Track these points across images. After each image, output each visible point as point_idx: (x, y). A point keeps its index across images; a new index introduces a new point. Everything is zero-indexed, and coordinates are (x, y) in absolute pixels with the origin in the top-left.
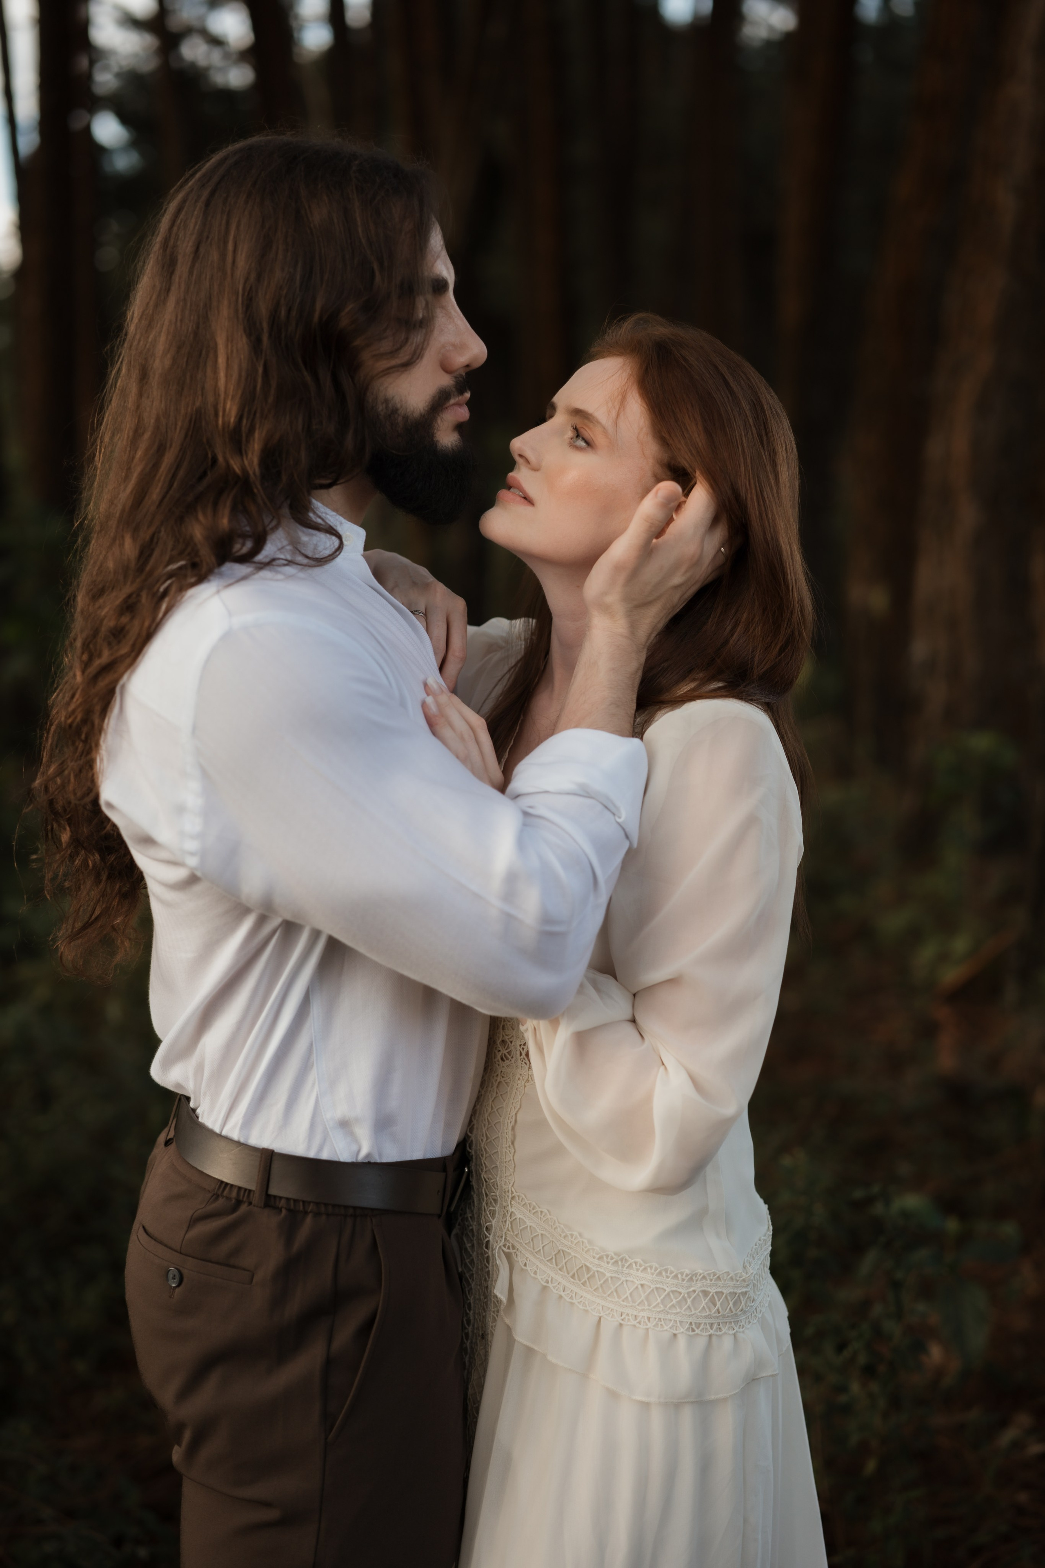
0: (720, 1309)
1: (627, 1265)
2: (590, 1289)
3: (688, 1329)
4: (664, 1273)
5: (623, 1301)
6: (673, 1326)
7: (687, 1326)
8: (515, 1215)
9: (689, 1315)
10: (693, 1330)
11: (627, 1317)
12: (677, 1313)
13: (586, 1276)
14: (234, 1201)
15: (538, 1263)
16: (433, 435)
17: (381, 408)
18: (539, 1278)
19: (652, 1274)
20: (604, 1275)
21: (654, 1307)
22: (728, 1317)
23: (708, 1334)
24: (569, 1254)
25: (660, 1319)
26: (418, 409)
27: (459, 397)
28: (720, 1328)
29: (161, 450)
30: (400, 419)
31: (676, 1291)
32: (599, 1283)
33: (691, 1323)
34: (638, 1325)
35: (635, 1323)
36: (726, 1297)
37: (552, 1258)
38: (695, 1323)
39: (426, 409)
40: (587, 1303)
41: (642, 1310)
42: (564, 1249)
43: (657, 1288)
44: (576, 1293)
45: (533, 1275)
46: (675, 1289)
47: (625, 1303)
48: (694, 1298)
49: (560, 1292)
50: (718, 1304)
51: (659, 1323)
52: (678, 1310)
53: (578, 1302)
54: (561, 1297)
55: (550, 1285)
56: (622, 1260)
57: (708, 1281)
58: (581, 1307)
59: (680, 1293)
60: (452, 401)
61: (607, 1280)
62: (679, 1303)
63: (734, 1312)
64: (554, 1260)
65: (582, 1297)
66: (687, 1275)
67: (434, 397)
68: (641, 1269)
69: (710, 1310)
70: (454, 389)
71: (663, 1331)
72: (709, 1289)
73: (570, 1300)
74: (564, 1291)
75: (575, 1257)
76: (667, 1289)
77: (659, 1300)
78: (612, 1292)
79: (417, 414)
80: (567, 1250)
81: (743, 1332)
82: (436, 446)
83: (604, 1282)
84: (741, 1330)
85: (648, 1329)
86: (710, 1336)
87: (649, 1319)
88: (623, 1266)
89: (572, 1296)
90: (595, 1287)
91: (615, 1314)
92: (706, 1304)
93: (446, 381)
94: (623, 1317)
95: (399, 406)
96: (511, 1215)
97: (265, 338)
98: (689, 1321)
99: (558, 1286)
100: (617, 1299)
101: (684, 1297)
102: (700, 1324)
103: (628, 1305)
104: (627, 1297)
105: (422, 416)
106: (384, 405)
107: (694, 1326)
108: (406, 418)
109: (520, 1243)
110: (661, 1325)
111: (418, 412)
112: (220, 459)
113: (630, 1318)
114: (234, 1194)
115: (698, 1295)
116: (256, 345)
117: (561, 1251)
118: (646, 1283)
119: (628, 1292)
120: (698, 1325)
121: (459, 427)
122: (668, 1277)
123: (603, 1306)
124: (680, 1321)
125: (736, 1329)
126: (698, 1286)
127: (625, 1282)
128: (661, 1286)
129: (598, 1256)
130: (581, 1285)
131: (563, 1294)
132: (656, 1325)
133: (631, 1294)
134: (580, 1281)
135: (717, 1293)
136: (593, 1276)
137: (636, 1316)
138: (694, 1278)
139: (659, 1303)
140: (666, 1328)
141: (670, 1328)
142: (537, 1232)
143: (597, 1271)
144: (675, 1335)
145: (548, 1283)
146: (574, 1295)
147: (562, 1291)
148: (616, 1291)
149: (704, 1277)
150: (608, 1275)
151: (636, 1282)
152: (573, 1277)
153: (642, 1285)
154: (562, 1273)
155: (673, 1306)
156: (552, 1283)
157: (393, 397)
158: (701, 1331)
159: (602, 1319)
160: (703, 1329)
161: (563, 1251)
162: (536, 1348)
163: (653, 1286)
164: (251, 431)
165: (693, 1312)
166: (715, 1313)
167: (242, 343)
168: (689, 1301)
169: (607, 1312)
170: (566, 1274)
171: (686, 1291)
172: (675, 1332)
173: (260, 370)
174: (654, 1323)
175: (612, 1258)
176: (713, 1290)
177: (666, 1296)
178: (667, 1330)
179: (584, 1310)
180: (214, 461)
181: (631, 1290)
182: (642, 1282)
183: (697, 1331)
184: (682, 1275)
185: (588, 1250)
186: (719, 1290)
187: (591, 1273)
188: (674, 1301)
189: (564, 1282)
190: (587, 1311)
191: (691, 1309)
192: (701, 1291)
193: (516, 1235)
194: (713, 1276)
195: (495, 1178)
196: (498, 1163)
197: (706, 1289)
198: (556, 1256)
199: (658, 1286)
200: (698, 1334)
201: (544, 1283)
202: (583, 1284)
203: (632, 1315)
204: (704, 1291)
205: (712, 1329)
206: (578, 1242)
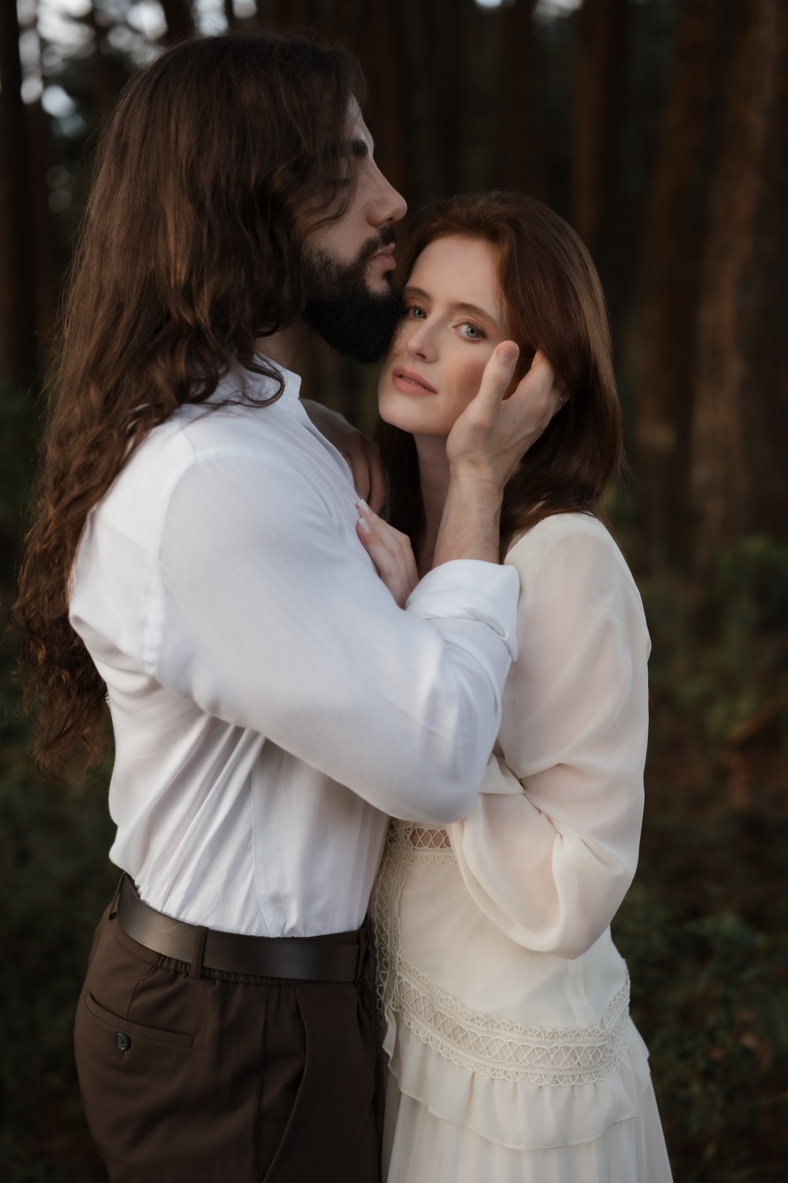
0: (581, 1061)
1: (496, 1025)
2: (464, 1047)
3: (552, 1082)
4: (528, 1032)
5: (494, 1058)
6: (539, 1079)
7: (551, 1079)
8: (402, 979)
9: (553, 1069)
10: (557, 1082)
11: (497, 1072)
12: (542, 1068)
13: (461, 1036)
14: (172, 972)
15: (420, 1023)
16: (364, 282)
17: (316, 260)
18: (421, 1036)
19: (519, 1033)
20: (476, 1034)
21: (521, 1063)
22: (588, 1069)
23: (570, 1085)
24: (445, 1015)
25: (527, 1073)
26: (349, 259)
27: (385, 247)
28: (581, 1079)
29: (119, 309)
30: (333, 269)
31: (540, 1048)
32: (472, 1042)
33: (555, 1077)
34: (507, 1079)
35: (504, 1077)
36: (585, 1050)
37: (431, 1019)
38: (559, 1076)
39: (356, 258)
40: (462, 1059)
41: (511, 1066)
42: (440, 1010)
43: (523, 1046)
44: (452, 1051)
45: (415, 1033)
46: (539, 1046)
47: (495, 1060)
48: (556, 1054)
49: (438, 1049)
50: (579, 1058)
51: (526, 1077)
52: (543, 1065)
53: (454, 1059)
54: (439, 1054)
55: (430, 1043)
56: (491, 1021)
57: (569, 1038)
58: (456, 1063)
59: (544, 1050)
60: (379, 251)
62: (543, 1058)
63: (594, 1064)
64: (433, 1021)
65: (457, 1054)
66: (549, 1034)
67: (363, 247)
68: (508, 1029)
70: (380, 240)
71: (529, 1084)
72: (570, 1045)
73: (447, 1057)
74: (442, 1049)
75: (450, 1018)
76: (532, 1046)
77: (525, 1057)
78: (484, 1050)
79: (348, 264)
80: (442, 1011)
82: (368, 292)
83: (476, 1041)
84: (602, 1080)
85: (516, 1083)
86: (572, 1087)
87: (517, 1073)
88: (492, 1027)
89: (448, 1053)
90: (469, 1046)
91: (487, 1069)
92: (567, 1058)
93: (373, 233)
94: (494, 1072)
95: (332, 257)
96: (398, 978)
97: (208, 203)
98: (553, 1074)
99: (437, 1044)
100: (488, 1056)
101: (547, 1052)
102: (563, 1076)
103: (498, 1061)
104: (497, 1054)
105: (353, 265)
106: (318, 258)
107: (557, 1079)
108: (339, 267)
109: (406, 1004)
110: (529, 1078)
111: (350, 261)
112: (174, 313)
113: (500, 1073)
114: (172, 966)
115: (560, 1050)
116: (200, 210)
117: (438, 1013)
118: (513, 1041)
119: (498, 1050)
120: (561, 1078)
121: (388, 275)
122: (532, 1036)
123: (476, 1063)
124: (544, 1075)
125: (596, 1079)
126: (559, 1043)
127: (494, 1041)
128: (527, 1044)
129: (470, 1018)
130: (456, 1043)
131: (441, 1051)
132: (524, 1079)
133: (500, 1051)
134: (455, 1040)
135: (576, 1048)
136: (466, 1035)
137: (505, 1071)
138: (556, 1036)
139: (525, 1060)
140: (532, 1081)
141: (536, 1081)
142: (419, 995)
143: (470, 1031)
144: (541, 1087)
145: (428, 1041)
146: (450, 1053)
147: (440, 1049)
148: (487, 1048)
149: (565, 1035)
150: (479, 1035)
151: (505, 1040)
152: (449, 1036)
153: (510, 1043)
154: (439, 1032)
155: (538, 1061)
156: (431, 1041)
157: (326, 250)
158: (564, 1083)
159: (476, 1074)
160: (566, 1080)
161: (440, 1013)
162: (419, 1099)
163: (519, 1044)
164: (200, 286)
165: (556, 1066)
166: (576, 1066)
167: (188, 208)
168: (552, 1056)
169: (480, 1068)
170: (443, 1034)
171: (549, 1048)
172: (541, 1085)
173: (205, 231)
174: (522, 1077)
175: (482, 1020)
176: (573, 1046)
177: (531, 1052)
178: (533, 1083)
179: (460, 1066)
180: (169, 316)
181: (500, 1048)
182: (510, 1041)
183: (561, 1083)
184: (545, 1034)
185: (461, 1013)
186: (579, 1045)
187: (465, 1033)
188: (539, 1057)
189: (442, 1041)
190: (462, 1067)
191: (554, 1064)
192: (563, 1047)
193: (403, 997)
194: (573, 1033)
195: (386, 946)
196: (388, 933)
197: (567, 1045)
198: (435, 1016)
199: (524, 1044)
200: (561, 1086)
201: (425, 1042)
202: (458, 1042)
203: (502, 1070)
204: (565, 1047)
205: (574, 1080)
206: (453, 1005)
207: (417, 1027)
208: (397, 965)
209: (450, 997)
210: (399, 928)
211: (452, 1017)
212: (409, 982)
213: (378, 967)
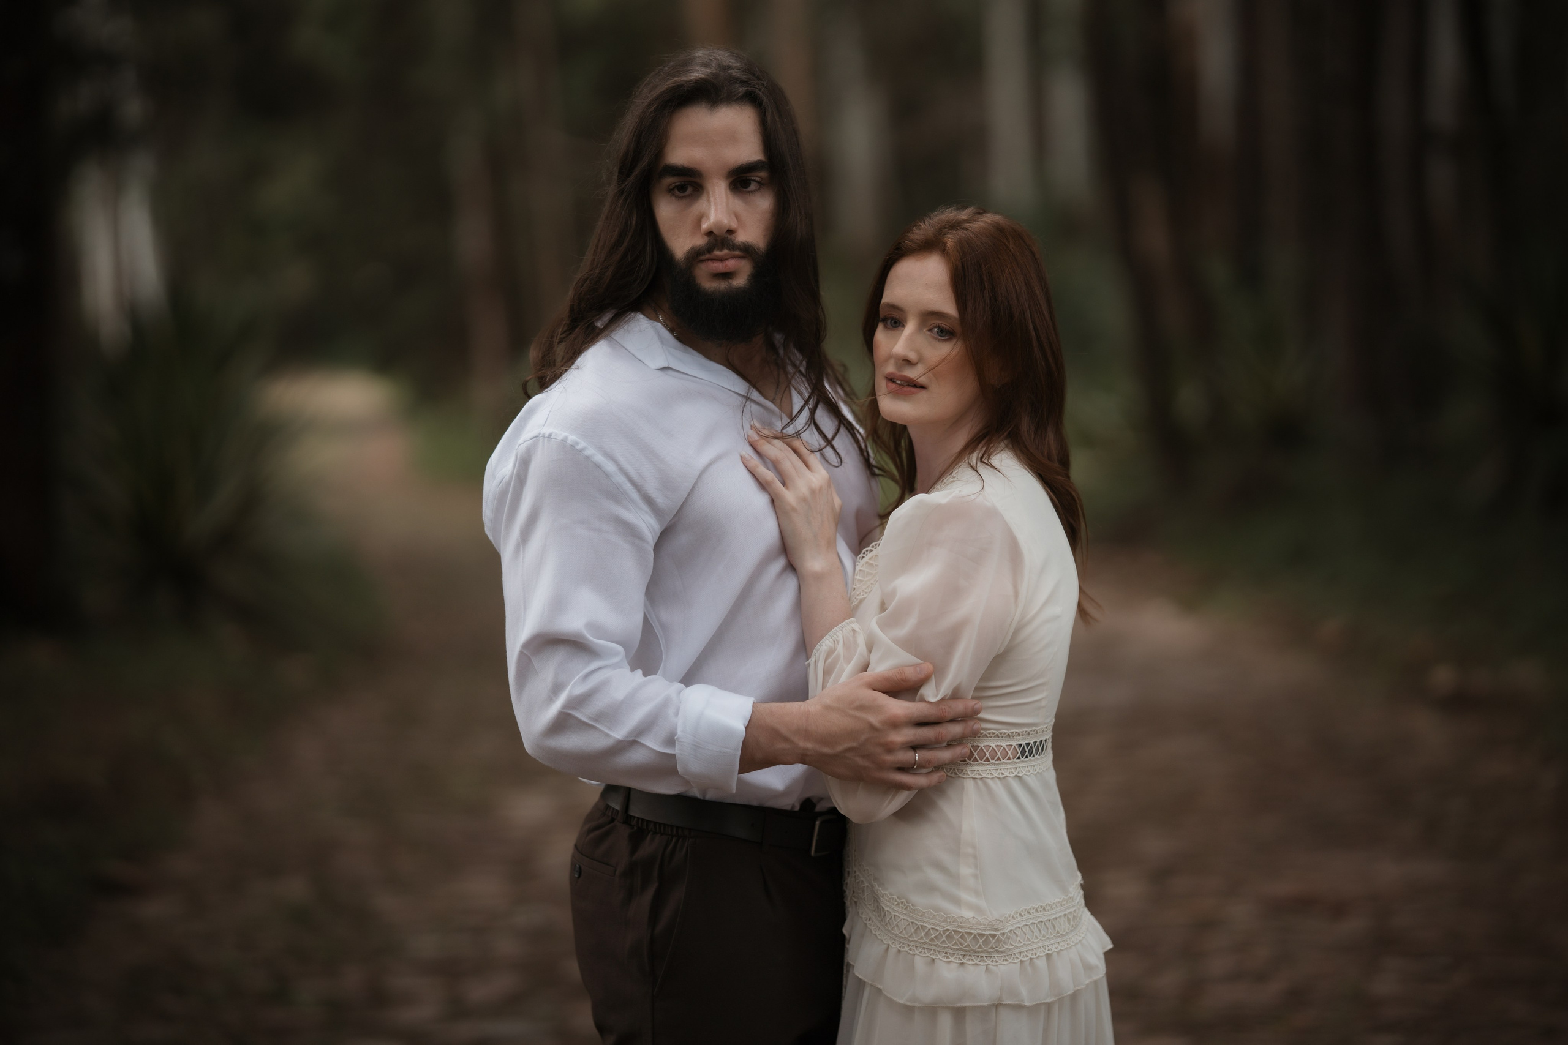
0: (970, 945)
3: (943, 957)
5: (900, 933)
6: (933, 953)
7: (943, 954)
9: (944, 946)
10: (948, 958)
12: (936, 944)
14: (610, 818)
19: (919, 915)
20: (890, 913)
21: (921, 939)
22: (979, 952)
23: (960, 962)
25: (924, 948)
28: (972, 960)
31: (936, 928)
32: (888, 919)
33: (946, 953)
35: (907, 949)
36: (975, 936)
38: (950, 953)
40: (882, 934)
41: (912, 941)
46: (933, 927)
47: (901, 935)
48: (948, 935)
50: (968, 941)
51: (923, 951)
52: (937, 942)
56: (901, 903)
59: (937, 930)
61: (892, 917)
62: (938, 936)
63: (984, 949)
66: (942, 917)
67: (688, 252)
69: (961, 945)
71: (924, 957)
72: (959, 929)
76: (930, 926)
77: (923, 934)
81: (996, 965)
83: (890, 919)
84: (991, 963)
86: (963, 963)
87: (916, 947)
90: (886, 923)
92: (958, 940)
93: (700, 241)
94: (900, 945)
101: (940, 933)
102: (955, 954)
107: (948, 955)
113: (905, 946)
114: (611, 813)
115: (951, 932)
120: (952, 955)
123: (890, 938)
125: (988, 962)
126: (951, 925)
127: (902, 920)
128: (926, 924)
130: (881, 921)
134: (880, 918)
135: (966, 932)
137: (908, 945)
138: (948, 920)
139: (924, 936)
140: (928, 954)
141: (931, 955)
144: (934, 961)
148: (897, 925)
149: (955, 919)
150: (893, 913)
151: (909, 920)
155: (934, 939)
158: (954, 959)
159: (889, 946)
160: (957, 958)
163: (919, 924)
165: (948, 945)
166: (965, 947)
168: (944, 936)
169: (893, 942)
171: (942, 930)
172: (934, 957)
176: (963, 930)
181: (905, 926)
182: (913, 921)
183: (952, 959)
184: (938, 917)
186: (968, 930)
188: (933, 936)
191: (945, 942)
192: (954, 931)
197: (957, 929)
199: (922, 924)
200: (951, 961)
205: (964, 959)
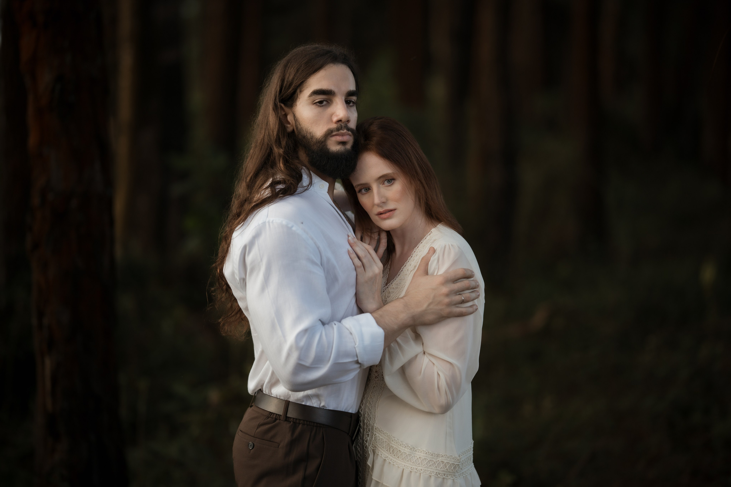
0: (448, 469)
1: (414, 450)
2: (400, 459)
3: (435, 475)
4: (428, 453)
5: (412, 463)
6: (430, 473)
7: (435, 473)
8: (376, 435)
9: (436, 470)
11: (413, 469)
12: (432, 468)
13: (399, 454)
14: (274, 419)
15: (383, 451)
18: (383, 456)
19: (424, 453)
20: (406, 453)
21: (424, 465)
22: (451, 472)
23: (443, 477)
24: (394, 447)
25: (425, 470)
28: (448, 476)
31: (432, 460)
32: (404, 457)
33: (437, 473)
34: (417, 472)
36: (451, 464)
38: (438, 473)
40: (399, 464)
41: (419, 466)
42: (392, 445)
43: (425, 459)
45: (380, 456)
46: (431, 459)
47: (413, 464)
48: (438, 463)
50: (447, 467)
51: (425, 471)
52: (432, 467)
54: (390, 463)
55: (386, 459)
56: (413, 448)
57: (444, 458)
58: (396, 465)
60: (334, 133)
61: (407, 455)
62: (432, 464)
63: (454, 471)
65: (397, 462)
66: (436, 455)
67: (326, 132)
68: (420, 451)
69: (444, 469)
70: (335, 129)
72: (444, 461)
73: (393, 464)
74: (391, 460)
77: (425, 463)
78: (409, 460)
80: (393, 445)
81: (457, 479)
83: (406, 456)
84: (456, 478)
85: (421, 473)
86: (444, 478)
87: (421, 470)
88: (413, 451)
90: (402, 458)
91: (409, 468)
92: (443, 466)
93: (333, 126)
94: (412, 469)
96: (375, 435)
98: (436, 472)
99: (389, 459)
100: (410, 462)
101: (435, 462)
102: (440, 473)
103: (414, 464)
104: (414, 462)
107: (437, 474)
109: (377, 445)
110: (426, 472)
113: (414, 469)
114: (274, 416)
115: (440, 462)
118: (421, 456)
122: (429, 455)
123: (404, 465)
124: (432, 471)
125: (454, 478)
126: (440, 459)
127: (413, 457)
128: (427, 458)
129: (404, 446)
131: (390, 461)
132: (424, 472)
133: (415, 461)
134: (397, 456)
135: (447, 462)
136: (402, 454)
137: (416, 469)
138: (439, 456)
139: (425, 464)
140: (427, 473)
141: (429, 473)
142: (384, 440)
143: (404, 452)
144: (430, 476)
146: (394, 462)
149: (442, 456)
150: (407, 453)
151: (417, 456)
152: (394, 455)
153: (420, 457)
155: (430, 465)
159: (404, 470)
160: (441, 475)
161: (392, 446)
162: (379, 481)
163: (423, 458)
165: (438, 468)
166: (446, 470)
168: (436, 464)
169: (406, 467)
170: (392, 455)
171: (435, 461)
172: (430, 475)
174: (423, 471)
175: (410, 447)
176: (446, 461)
177: (428, 462)
178: (427, 474)
181: (416, 459)
184: (434, 454)
185: (401, 445)
186: (448, 462)
188: (431, 464)
189: (391, 458)
190: (399, 467)
191: (437, 467)
192: (441, 461)
193: (376, 442)
194: (446, 456)
195: (370, 422)
196: (371, 416)
197: (443, 461)
198: (389, 448)
199: (425, 458)
200: (439, 477)
201: (384, 458)
202: (398, 458)
203: (415, 468)
204: (442, 461)
205: (444, 476)
206: (397, 442)
207: (381, 453)
208: (374, 429)
209: (396, 439)
210: (376, 414)
211: (396, 447)
212: (379, 436)
213: (365, 432)
